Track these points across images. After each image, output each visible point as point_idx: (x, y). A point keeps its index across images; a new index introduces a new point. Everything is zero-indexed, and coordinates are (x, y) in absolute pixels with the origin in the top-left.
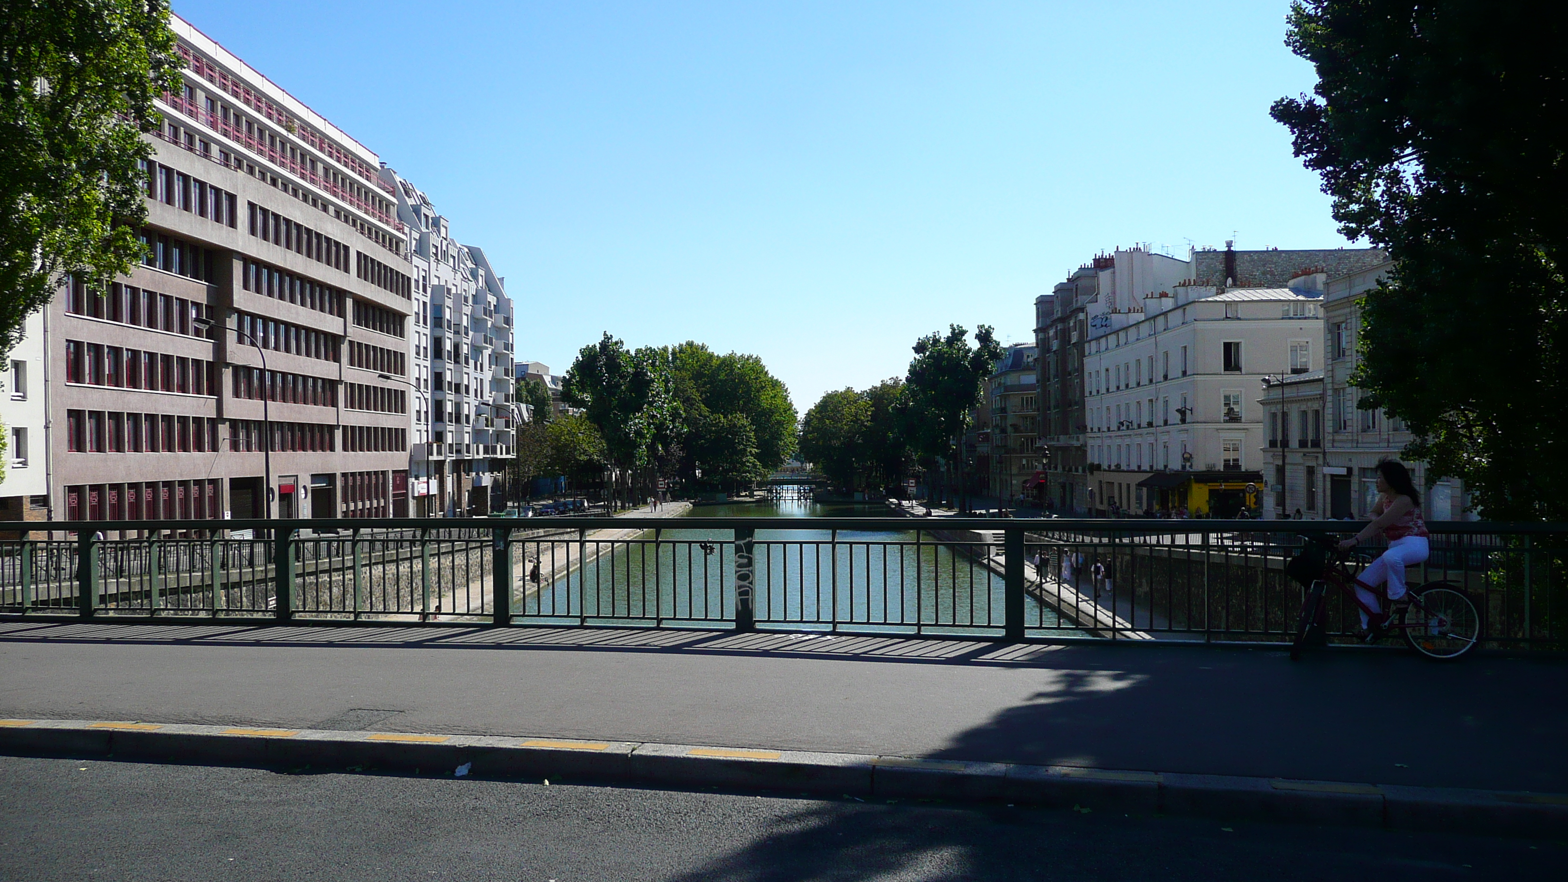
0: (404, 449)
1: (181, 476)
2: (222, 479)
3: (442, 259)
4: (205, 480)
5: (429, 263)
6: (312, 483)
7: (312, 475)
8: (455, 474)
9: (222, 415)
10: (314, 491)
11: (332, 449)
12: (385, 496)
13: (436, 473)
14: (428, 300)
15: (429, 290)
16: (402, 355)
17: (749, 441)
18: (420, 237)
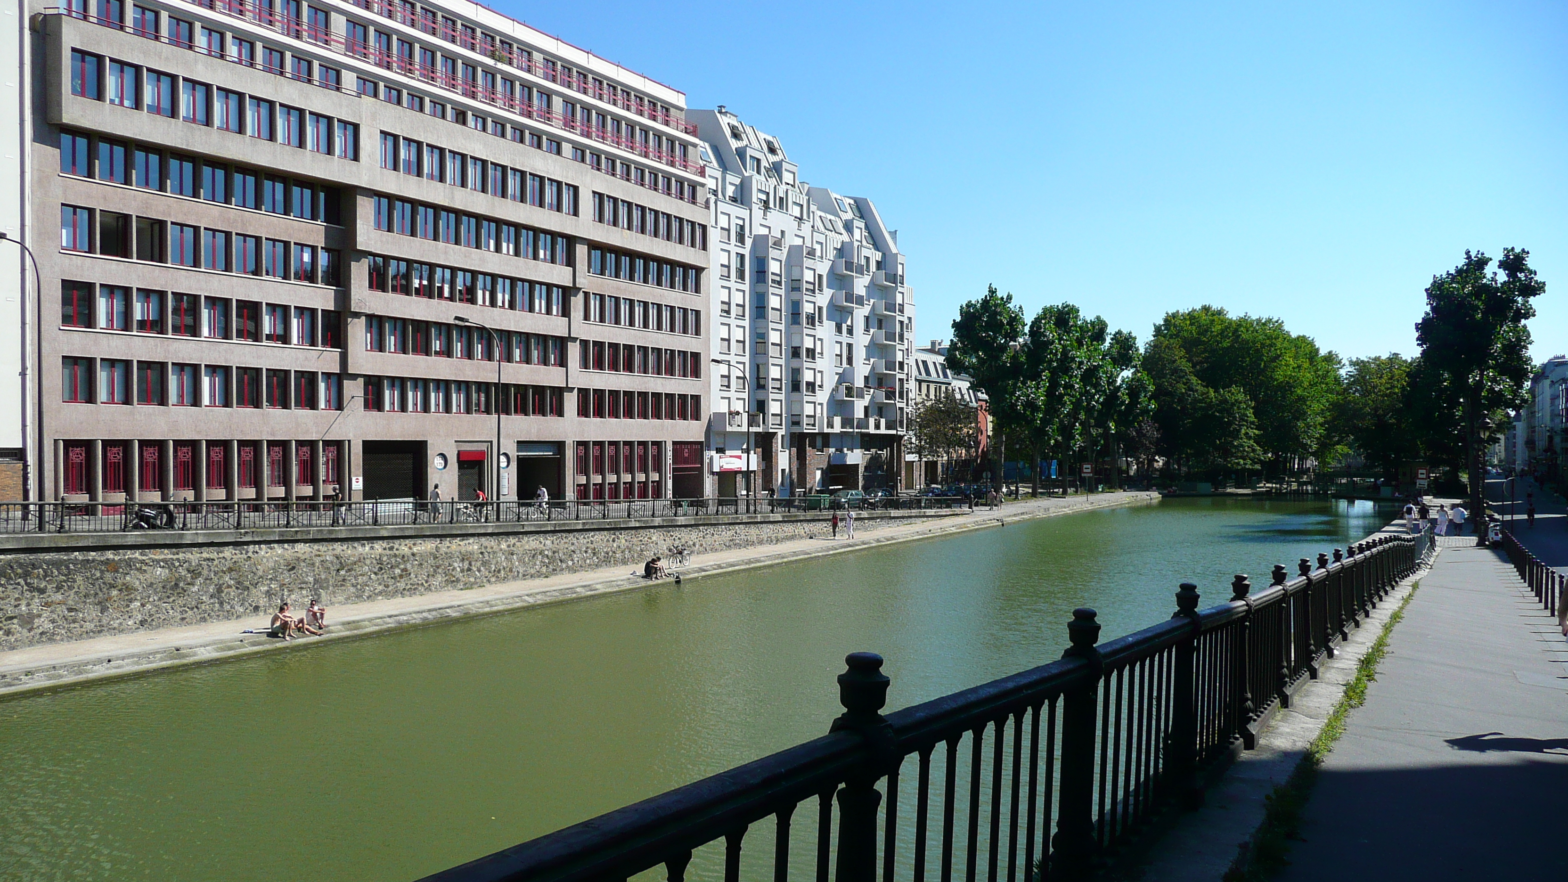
0: (697, 417)
1: (273, 434)
2: (349, 441)
3: (775, 206)
4: (318, 441)
5: (751, 211)
6: (518, 451)
7: (518, 442)
8: (794, 450)
9: (347, 370)
10: (520, 460)
11: (560, 413)
12: (658, 468)
13: (757, 446)
14: (746, 252)
15: (749, 242)
16: (698, 313)
17: (1244, 420)
18: (742, 182)
